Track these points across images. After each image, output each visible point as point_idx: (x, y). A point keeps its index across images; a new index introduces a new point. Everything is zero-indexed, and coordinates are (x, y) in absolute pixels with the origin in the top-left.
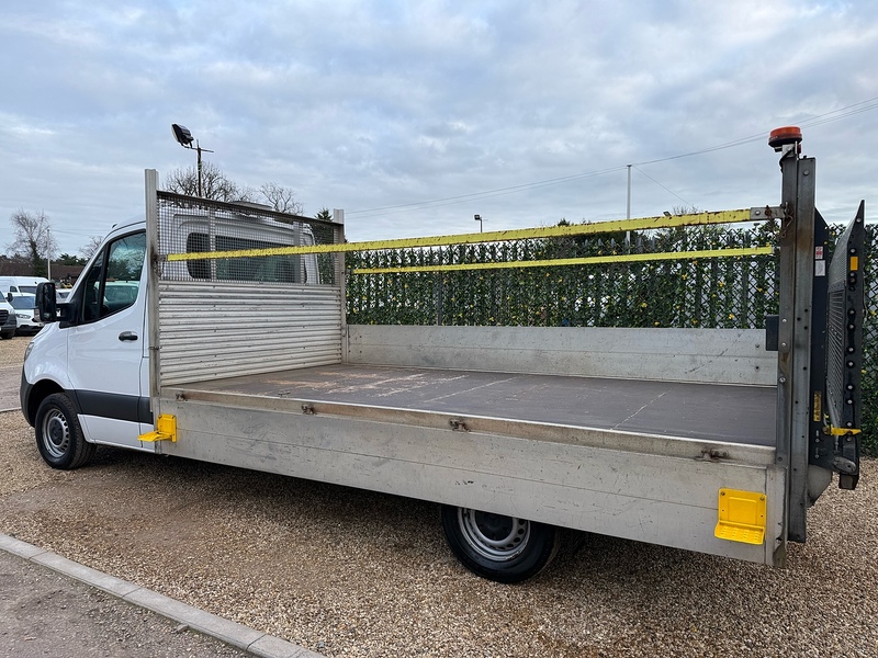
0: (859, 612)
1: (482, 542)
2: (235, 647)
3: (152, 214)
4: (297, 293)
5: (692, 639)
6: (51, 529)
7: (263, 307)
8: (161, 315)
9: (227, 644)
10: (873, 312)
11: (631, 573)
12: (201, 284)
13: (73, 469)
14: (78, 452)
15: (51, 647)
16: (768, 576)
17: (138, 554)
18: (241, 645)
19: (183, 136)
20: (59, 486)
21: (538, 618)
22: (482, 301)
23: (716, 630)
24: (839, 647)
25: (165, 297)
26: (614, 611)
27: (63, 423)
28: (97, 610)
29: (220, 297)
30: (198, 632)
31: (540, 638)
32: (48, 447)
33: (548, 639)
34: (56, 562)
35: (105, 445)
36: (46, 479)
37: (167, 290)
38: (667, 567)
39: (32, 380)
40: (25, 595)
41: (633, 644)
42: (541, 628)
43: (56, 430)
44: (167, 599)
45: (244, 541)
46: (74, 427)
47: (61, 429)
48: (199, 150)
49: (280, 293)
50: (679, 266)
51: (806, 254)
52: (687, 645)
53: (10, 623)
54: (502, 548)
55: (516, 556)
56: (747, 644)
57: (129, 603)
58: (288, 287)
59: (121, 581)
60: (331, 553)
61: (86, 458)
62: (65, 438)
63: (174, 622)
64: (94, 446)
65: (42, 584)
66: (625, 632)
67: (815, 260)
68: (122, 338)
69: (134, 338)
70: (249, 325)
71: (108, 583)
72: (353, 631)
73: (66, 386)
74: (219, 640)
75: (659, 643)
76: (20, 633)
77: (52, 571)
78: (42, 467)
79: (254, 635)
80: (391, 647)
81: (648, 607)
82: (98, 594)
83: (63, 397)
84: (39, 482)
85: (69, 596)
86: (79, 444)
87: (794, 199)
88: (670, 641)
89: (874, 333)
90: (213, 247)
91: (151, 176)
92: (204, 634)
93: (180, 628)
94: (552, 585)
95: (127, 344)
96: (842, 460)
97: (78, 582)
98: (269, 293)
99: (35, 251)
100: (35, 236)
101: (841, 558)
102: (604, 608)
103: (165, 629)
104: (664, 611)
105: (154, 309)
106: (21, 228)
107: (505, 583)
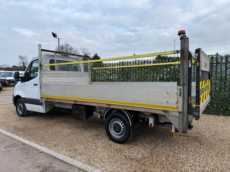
0: (207, 152)
1: (115, 133)
2: (52, 156)
3: (40, 55)
4: (78, 74)
5: (162, 157)
6: (16, 130)
7: (69, 77)
8: (42, 79)
9: (50, 155)
10: (228, 78)
11: (152, 142)
12: (53, 72)
13: (24, 117)
14: (25, 112)
15: (11, 155)
16: (187, 144)
17: (35, 136)
18: (53, 156)
19: (54, 35)
20: (20, 120)
21: (125, 152)
22: (127, 76)
23: (169, 156)
24: (199, 160)
25: (44, 75)
26: (145, 151)
27: (22, 106)
28: (23, 147)
29: (58, 75)
30: (44, 153)
31: (124, 156)
32: (19, 111)
33: (126, 156)
34: (16, 137)
35: (33, 111)
36: (18, 119)
37: (44, 73)
38: (162, 141)
39: (15, 96)
40: (7, 144)
41: (147, 158)
42: (125, 154)
43: (20, 108)
44: (39, 145)
45: (60, 133)
46: (24, 106)
47: (21, 107)
48: (59, 39)
49: (73, 74)
50: (177, 66)
51: (186, 62)
52: (160, 159)
53: (3, 149)
54: (119, 135)
55: (122, 137)
56: (175, 159)
57: (30, 146)
58: (75, 72)
59: (30, 141)
60: (80, 136)
61: (27, 114)
62: (22, 109)
63: (39, 150)
64: (29, 111)
65: (12, 142)
66: (146, 155)
67: (189, 63)
68: (34, 85)
69: (37, 85)
70: (65, 82)
71: (26, 142)
72: (80, 153)
73: (22, 97)
74: (48, 154)
75: (153, 158)
76: (4, 152)
77: (14, 139)
78: (17, 116)
79: (57, 153)
80: (88, 157)
81: (153, 150)
82: (24, 144)
83: (22, 99)
84: (16, 119)
85: (17, 144)
86: (26, 110)
87: (183, 48)
88: (156, 157)
89: (228, 83)
90: (56, 62)
91: (40, 45)
92: (45, 153)
93: (40, 152)
94: (131, 144)
95: (35, 86)
96: (195, 113)
97: (20, 142)
98: (70, 74)
99: (24, 65)
100: (24, 61)
101: (208, 140)
102: (142, 150)
103: (37, 152)
104: (157, 151)
105: (41, 78)
106: (21, 59)
107: (120, 144)
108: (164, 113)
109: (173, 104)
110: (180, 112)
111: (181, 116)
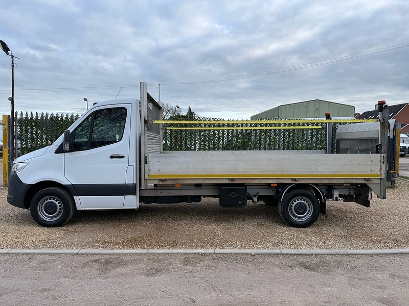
18: (279, 253)
19: (6, 48)
27: (57, 202)
30: (259, 254)
32: (43, 217)
43: (51, 207)
48: (13, 56)
54: (303, 217)
55: (309, 218)
57: (220, 254)
63: (247, 254)
68: (112, 157)
73: (65, 183)
74: (269, 254)
82: (203, 255)
85: (193, 258)
92: (262, 254)
105: (145, 144)
108: (366, 182)
109: (377, 172)
110: (381, 179)
111: (382, 183)
